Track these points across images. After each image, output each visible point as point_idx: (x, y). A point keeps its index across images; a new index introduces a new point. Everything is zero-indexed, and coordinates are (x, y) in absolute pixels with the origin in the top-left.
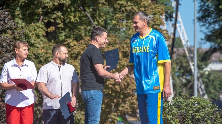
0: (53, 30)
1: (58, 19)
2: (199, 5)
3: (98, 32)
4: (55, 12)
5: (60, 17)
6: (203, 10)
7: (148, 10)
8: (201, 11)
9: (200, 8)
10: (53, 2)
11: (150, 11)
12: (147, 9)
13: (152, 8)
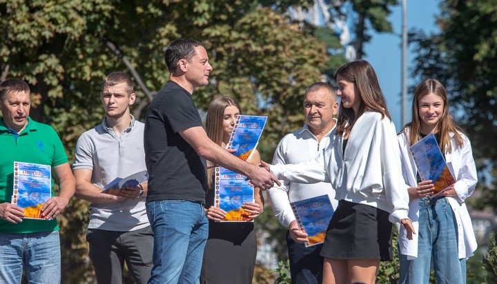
0: (36, 104)
1: (50, 74)
2: (416, 55)
3: (181, 49)
4: (43, 57)
5: (55, 69)
6: (425, 69)
7: (284, 51)
8: (421, 72)
9: (417, 63)
10: (40, 30)
11: (288, 54)
12: (280, 48)
13: (293, 48)
